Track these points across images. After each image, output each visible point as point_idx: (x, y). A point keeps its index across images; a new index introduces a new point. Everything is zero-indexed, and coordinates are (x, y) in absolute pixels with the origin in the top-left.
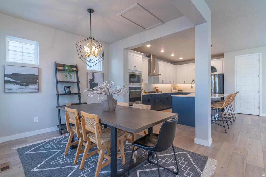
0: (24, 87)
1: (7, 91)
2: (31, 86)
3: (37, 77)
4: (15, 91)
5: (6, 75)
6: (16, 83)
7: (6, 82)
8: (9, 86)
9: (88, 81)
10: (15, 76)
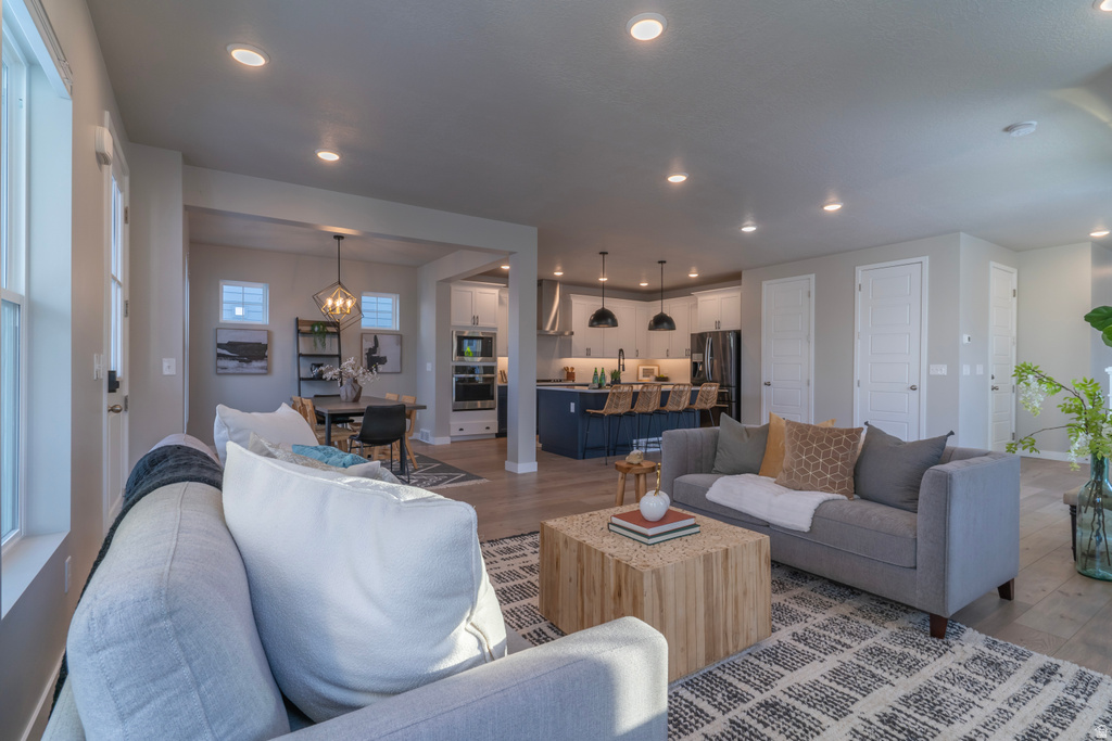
0: (245, 365)
1: (220, 371)
2: (255, 364)
3: (265, 347)
4: (231, 371)
5: (220, 346)
6: (233, 358)
7: (220, 356)
8: (223, 363)
9: (364, 353)
10: (231, 346)
